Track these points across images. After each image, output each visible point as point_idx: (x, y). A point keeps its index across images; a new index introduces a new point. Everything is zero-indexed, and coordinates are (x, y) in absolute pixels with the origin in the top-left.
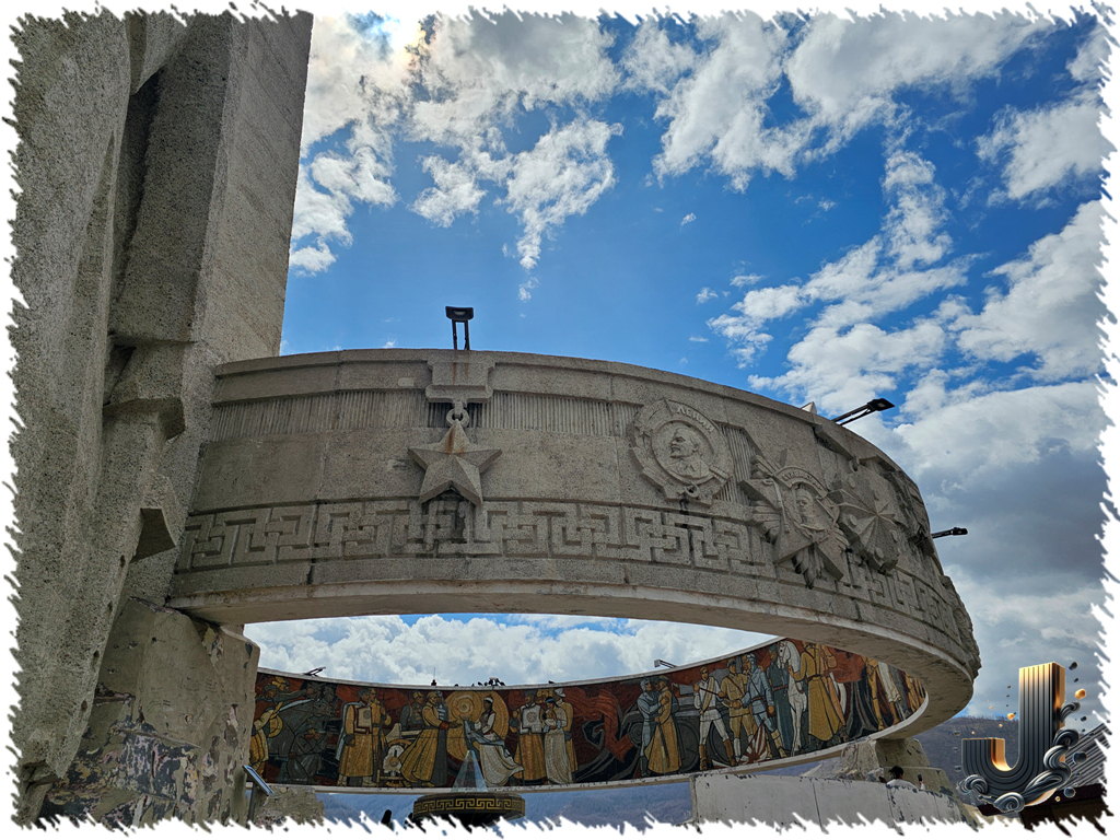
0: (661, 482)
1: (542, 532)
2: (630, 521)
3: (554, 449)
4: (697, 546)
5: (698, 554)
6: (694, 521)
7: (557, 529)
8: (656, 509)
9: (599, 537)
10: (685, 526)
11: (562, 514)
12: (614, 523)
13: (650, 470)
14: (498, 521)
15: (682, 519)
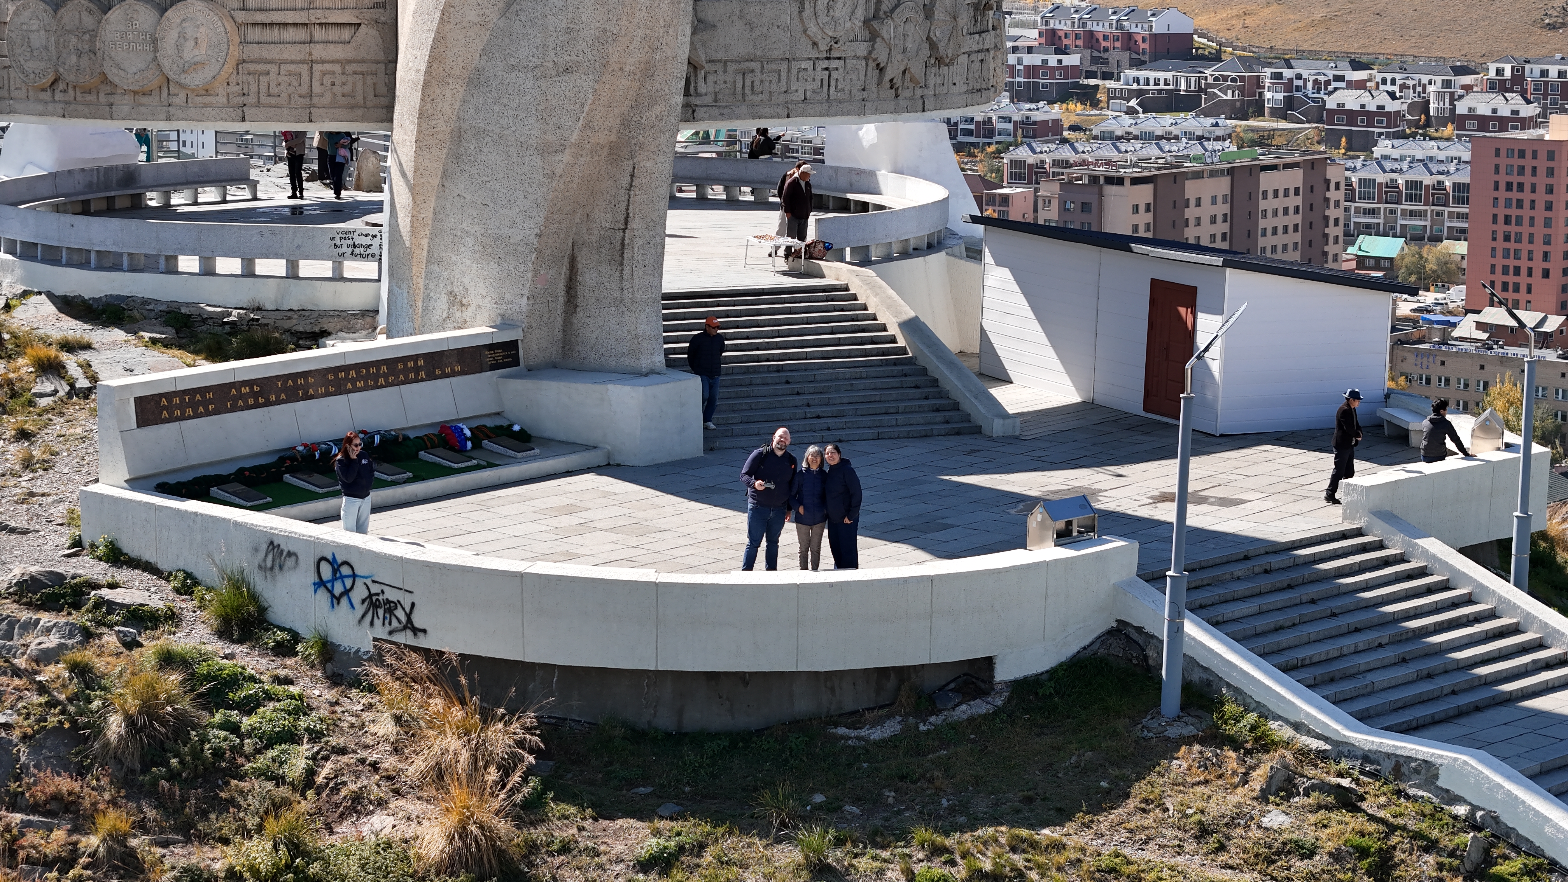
0: (818, 38)
1: (739, 85)
2: (794, 72)
3: (748, 17)
4: (833, 83)
5: (832, 89)
6: (834, 64)
7: (748, 83)
8: (810, 59)
9: (774, 87)
10: (827, 69)
11: (753, 71)
12: (784, 75)
13: (813, 29)
14: (711, 78)
15: (825, 64)
